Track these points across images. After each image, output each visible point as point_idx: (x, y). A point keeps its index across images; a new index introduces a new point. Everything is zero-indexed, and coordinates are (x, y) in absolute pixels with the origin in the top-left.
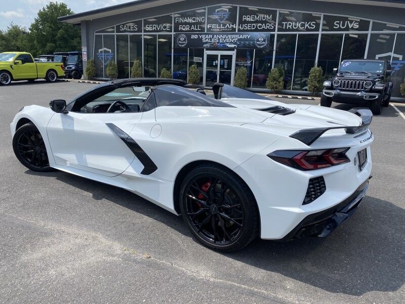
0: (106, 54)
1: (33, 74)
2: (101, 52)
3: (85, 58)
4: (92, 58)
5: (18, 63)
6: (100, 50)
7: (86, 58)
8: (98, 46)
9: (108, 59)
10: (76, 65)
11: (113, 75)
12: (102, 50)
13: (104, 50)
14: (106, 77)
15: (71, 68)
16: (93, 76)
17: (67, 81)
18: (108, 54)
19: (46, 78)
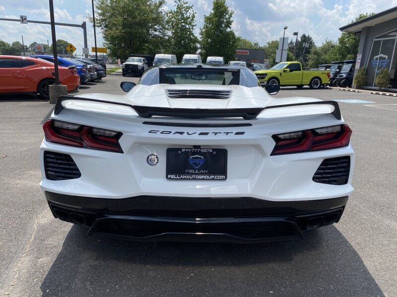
0: (382, 61)
1: (298, 81)
2: (377, 59)
3: (357, 66)
4: (366, 66)
5: (286, 71)
6: (375, 57)
7: (359, 66)
8: (375, 52)
9: (382, 66)
10: (348, 73)
11: (382, 84)
12: (378, 56)
13: (381, 57)
14: (375, 86)
15: (342, 76)
16: (363, 85)
17: (330, 89)
18: (384, 61)
19: (310, 85)
